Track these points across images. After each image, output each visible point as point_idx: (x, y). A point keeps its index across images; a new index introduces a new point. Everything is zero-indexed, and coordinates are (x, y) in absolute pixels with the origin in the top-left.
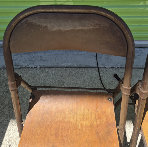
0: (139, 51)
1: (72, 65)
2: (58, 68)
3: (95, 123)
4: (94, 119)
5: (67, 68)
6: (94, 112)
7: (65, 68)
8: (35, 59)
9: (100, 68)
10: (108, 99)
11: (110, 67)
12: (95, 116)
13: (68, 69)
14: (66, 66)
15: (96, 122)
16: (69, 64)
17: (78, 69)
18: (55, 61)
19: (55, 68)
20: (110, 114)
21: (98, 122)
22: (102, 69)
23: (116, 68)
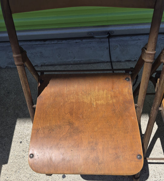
0: (163, 39)
1: (79, 61)
2: (63, 66)
3: (111, 102)
4: (110, 99)
5: (73, 64)
6: (110, 92)
7: (71, 65)
8: (35, 56)
9: (114, 62)
10: (126, 79)
11: (125, 60)
12: (111, 96)
13: (75, 65)
14: (72, 62)
15: (112, 100)
16: (76, 60)
17: (87, 65)
18: (59, 57)
19: (59, 65)
20: (127, 93)
21: (114, 101)
22: (116, 63)
23: (132, 61)
